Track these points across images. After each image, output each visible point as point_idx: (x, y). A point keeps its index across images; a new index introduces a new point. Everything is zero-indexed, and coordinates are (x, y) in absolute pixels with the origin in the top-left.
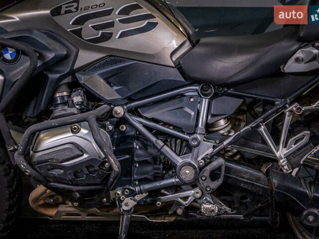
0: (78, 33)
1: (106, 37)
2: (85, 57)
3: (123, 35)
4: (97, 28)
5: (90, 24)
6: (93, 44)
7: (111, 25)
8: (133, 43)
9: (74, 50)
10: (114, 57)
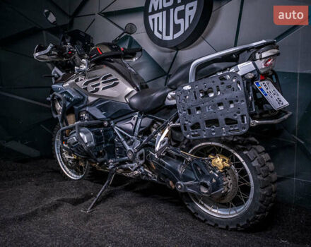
0: (86, 89)
1: (97, 90)
2: (91, 99)
3: (104, 89)
4: (93, 86)
5: (90, 85)
6: (92, 94)
7: (99, 84)
8: (109, 92)
9: (86, 96)
10: (101, 99)
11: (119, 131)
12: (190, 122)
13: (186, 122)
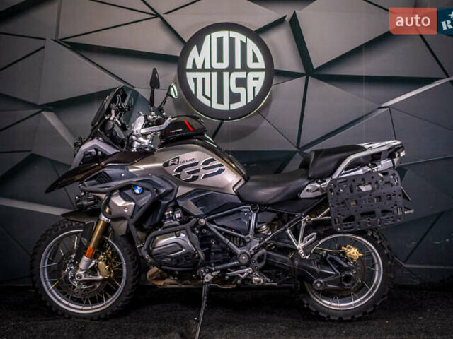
0: (179, 176)
1: (195, 178)
2: (182, 190)
3: (205, 177)
4: (189, 173)
5: (186, 171)
6: (187, 183)
7: (198, 171)
8: (211, 181)
9: (176, 186)
11: (218, 230)
12: (343, 216)
13: (339, 216)
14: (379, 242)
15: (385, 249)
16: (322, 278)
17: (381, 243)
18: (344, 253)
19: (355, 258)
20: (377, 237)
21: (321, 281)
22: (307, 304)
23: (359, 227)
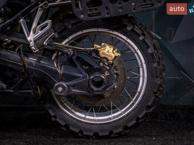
14: (141, 38)
15: (149, 47)
16: (65, 81)
17: (143, 40)
18: (97, 52)
19: (109, 58)
20: (139, 32)
21: (64, 84)
22: (55, 117)
23: (108, 14)
